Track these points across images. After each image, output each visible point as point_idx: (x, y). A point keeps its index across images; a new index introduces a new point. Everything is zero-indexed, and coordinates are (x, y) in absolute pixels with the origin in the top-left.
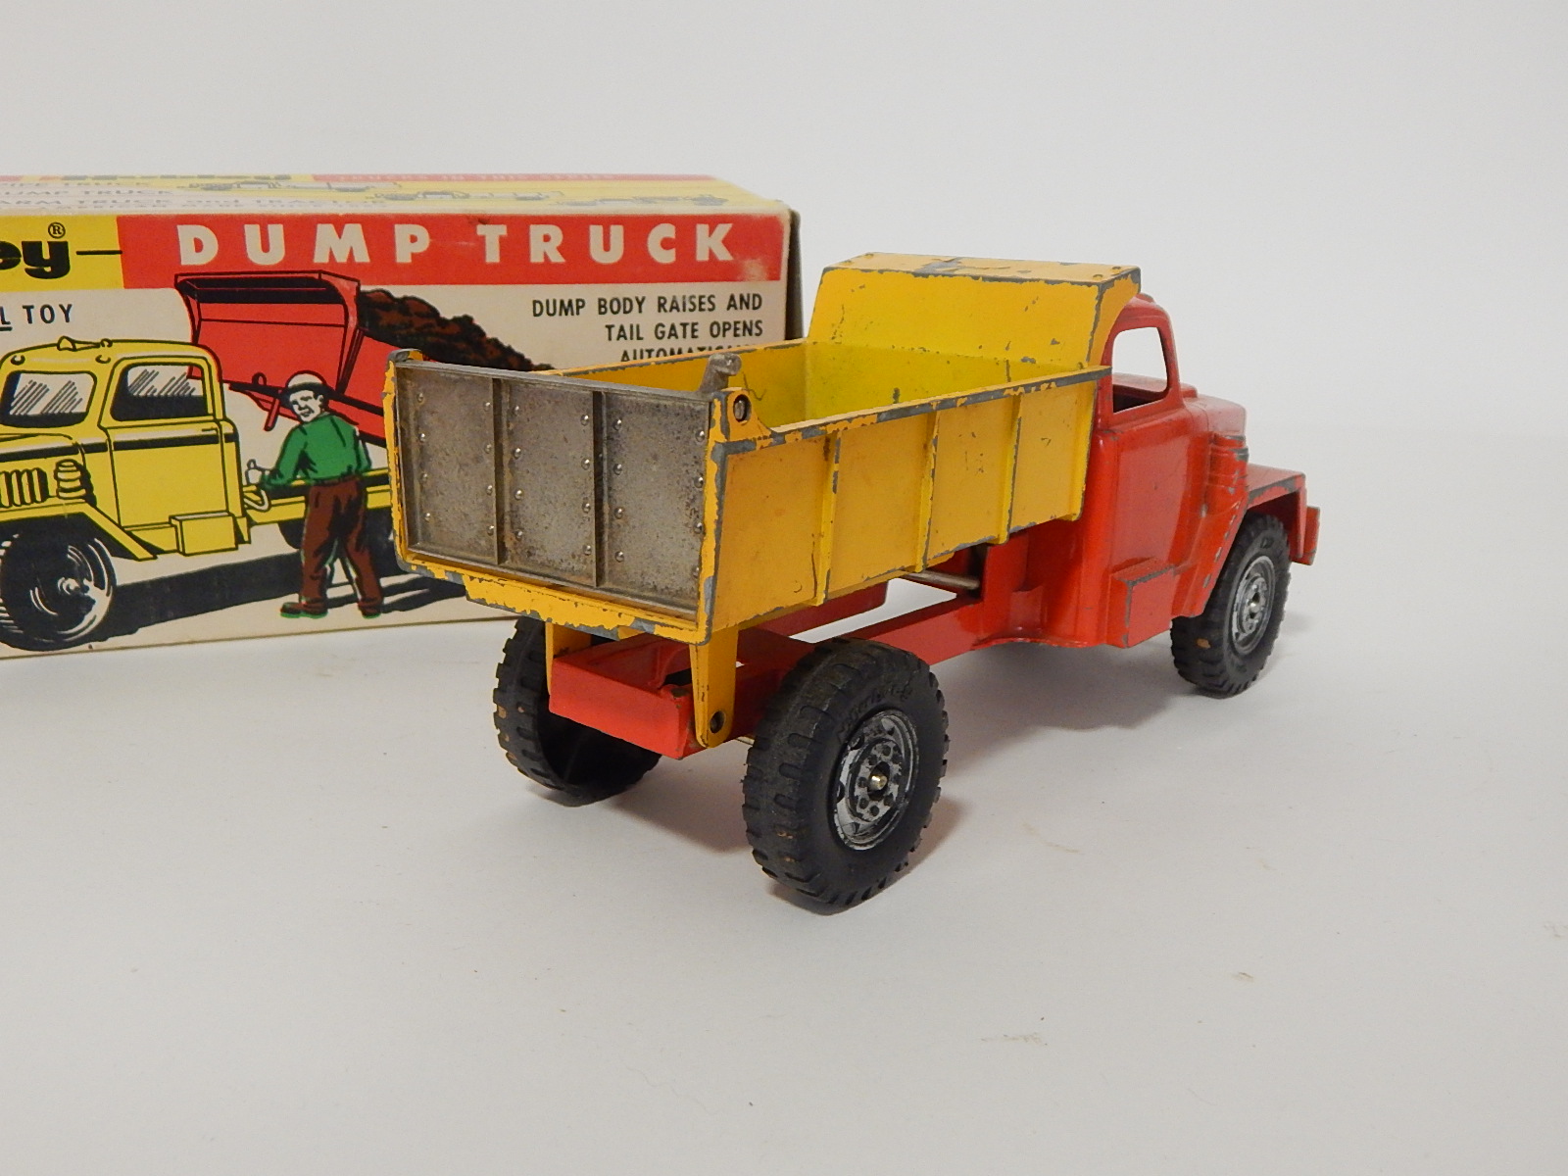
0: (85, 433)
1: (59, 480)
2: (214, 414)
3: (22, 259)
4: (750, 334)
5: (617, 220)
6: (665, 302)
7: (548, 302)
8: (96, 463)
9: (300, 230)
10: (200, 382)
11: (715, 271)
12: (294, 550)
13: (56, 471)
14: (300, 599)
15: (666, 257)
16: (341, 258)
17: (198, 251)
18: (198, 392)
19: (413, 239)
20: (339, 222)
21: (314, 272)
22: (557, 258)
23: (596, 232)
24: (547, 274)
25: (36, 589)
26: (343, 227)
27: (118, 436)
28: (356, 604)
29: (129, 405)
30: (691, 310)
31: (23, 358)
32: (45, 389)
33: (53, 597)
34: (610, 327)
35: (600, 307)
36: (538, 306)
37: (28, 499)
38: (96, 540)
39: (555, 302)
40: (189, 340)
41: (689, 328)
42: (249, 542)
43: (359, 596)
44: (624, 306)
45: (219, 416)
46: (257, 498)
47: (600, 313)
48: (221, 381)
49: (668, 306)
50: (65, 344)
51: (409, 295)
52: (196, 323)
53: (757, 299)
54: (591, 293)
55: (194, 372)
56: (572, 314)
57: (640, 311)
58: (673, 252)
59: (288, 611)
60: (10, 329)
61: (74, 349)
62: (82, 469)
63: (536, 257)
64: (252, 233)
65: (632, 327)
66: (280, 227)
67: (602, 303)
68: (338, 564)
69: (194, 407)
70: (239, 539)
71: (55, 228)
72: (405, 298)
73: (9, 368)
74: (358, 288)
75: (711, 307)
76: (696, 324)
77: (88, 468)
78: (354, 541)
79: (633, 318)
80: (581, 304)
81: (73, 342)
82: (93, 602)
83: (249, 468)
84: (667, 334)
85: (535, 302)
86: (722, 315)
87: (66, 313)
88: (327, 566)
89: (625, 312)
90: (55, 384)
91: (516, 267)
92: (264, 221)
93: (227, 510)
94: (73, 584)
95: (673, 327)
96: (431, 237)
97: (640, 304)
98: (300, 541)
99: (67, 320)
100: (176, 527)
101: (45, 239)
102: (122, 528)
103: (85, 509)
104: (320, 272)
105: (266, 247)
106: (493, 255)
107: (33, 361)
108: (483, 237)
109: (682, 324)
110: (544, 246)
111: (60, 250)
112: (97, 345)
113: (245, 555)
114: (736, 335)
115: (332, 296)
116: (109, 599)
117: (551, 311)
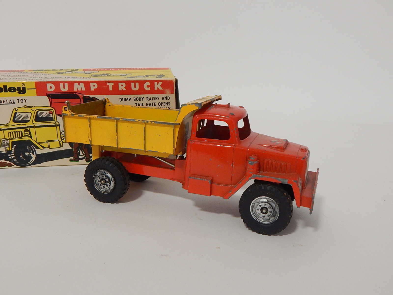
0: (29, 124)
1: (25, 133)
2: (55, 121)
3: (17, 90)
4: (167, 105)
5: (137, 81)
6: (148, 98)
7: (123, 98)
8: (32, 130)
9: (71, 84)
10: (52, 114)
11: (159, 92)
12: (72, 148)
13: (24, 132)
14: (73, 158)
15: (148, 89)
16: (80, 90)
17: (51, 89)
18: (52, 116)
19: (94, 86)
20: (79, 83)
21: (74, 93)
22: (124, 89)
23: (133, 84)
24: (122, 93)
25: (21, 155)
26: (80, 84)
27: (36, 125)
28: (85, 160)
29: (38, 119)
30: (154, 100)
31: (17, 109)
32: (22, 115)
33: (24, 156)
34: (136, 104)
35: (134, 99)
36: (121, 99)
37: (19, 137)
38: (32, 145)
39: (124, 98)
40: (49, 106)
41: (154, 104)
42: (63, 146)
43: (85, 158)
44: (139, 99)
45: (56, 121)
46: (64, 138)
47: (134, 101)
48: (56, 114)
49: (149, 99)
50: (25, 107)
51: (93, 97)
52: (51, 102)
53: (169, 98)
54: (132, 96)
55: (51, 112)
56: (128, 101)
57: (143, 100)
58: (150, 88)
59: (71, 160)
60: (15, 104)
61: (27, 108)
62: (29, 131)
63: (120, 89)
64: (61, 85)
65: (141, 103)
66: (67, 84)
67: (135, 99)
68: (81, 151)
69: (51, 119)
70: (61, 146)
71: (23, 84)
72: (93, 98)
73: (15, 111)
74: (83, 96)
75: (158, 99)
76: (155, 103)
77: (30, 131)
78: (84, 146)
79: (141, 102)
80: (130, 99)
81: (27, 106)
82: (32, 157)
83: (62, 132)
84: (149, 105)
85: (120, 98)
86: (161, 101)
87: (26, 101)
88: (79, 151)
89: (139, 100)
90: (24, 115)
91: (116, 91)
92: (64, 83)
93: (58, 140)
94: (28, 154)
95: (150, 103)
96: (98, 85)
97: (143, 99)
98: (73, 146)
99: (26, 102)
100: (48, 143)
101: (21, 86)
102: (37, 143)
103: (30, 139)
104: (75, 93)
105: (64, 88)
106: (111, 89)
107: (19, 110)
108: (109, 85)
109: (152, 103)
110: (121, 87)
111: (24, 88)
112: (31, 107)
113: (62, 149)
114: (164, 105)
115: (78, 97)
116: (35, 157)
117: (124, 100)
